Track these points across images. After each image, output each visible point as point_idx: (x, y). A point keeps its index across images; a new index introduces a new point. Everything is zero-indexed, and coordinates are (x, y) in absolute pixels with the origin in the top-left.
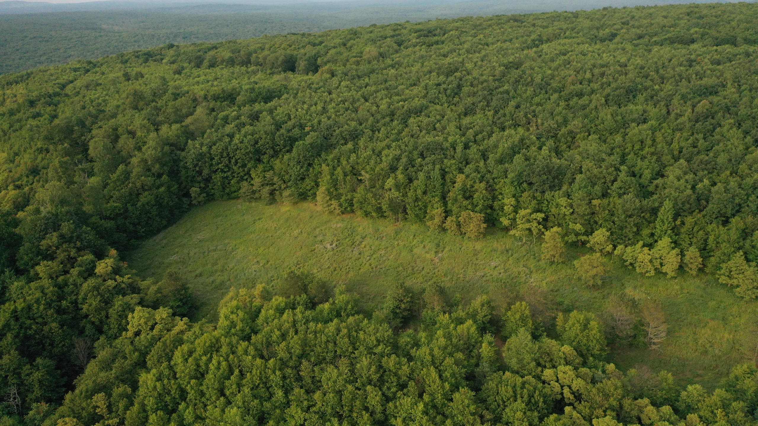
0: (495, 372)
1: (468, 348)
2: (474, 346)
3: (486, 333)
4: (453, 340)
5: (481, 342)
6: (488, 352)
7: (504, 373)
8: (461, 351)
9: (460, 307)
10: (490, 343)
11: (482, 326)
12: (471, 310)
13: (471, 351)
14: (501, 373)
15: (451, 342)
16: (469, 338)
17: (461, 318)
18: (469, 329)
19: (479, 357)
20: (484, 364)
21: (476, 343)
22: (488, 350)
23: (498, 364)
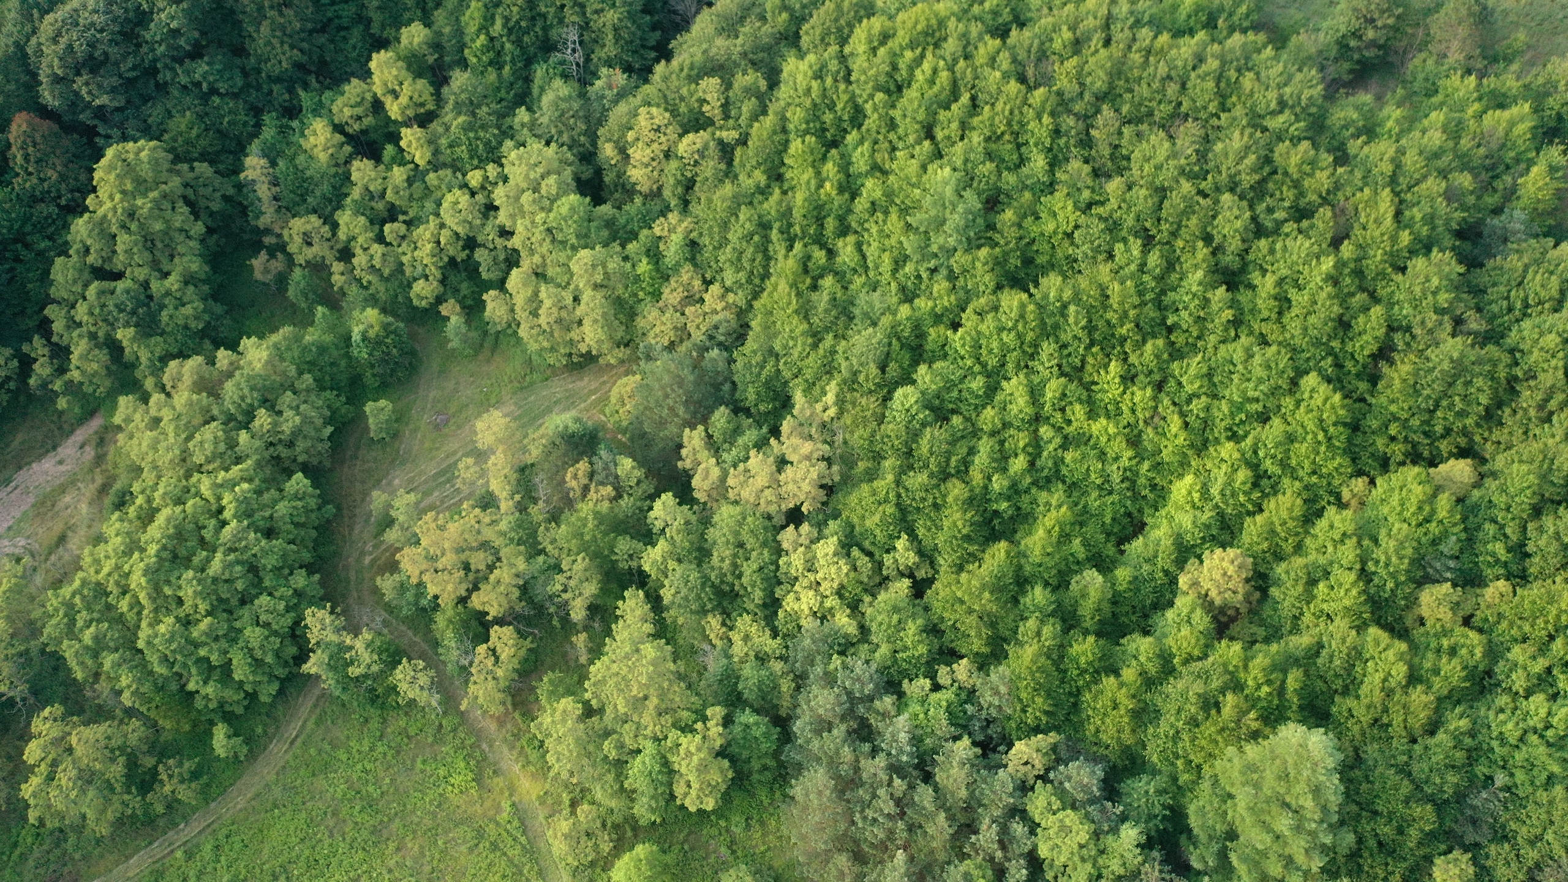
0: (1536, 236)
1: (1493, 167)
2: (1508, 167)
3: (1551, 142)
4: (1463, 142)
5: (1531, 163)
6: (1539, 189)
7: (1556, 246)
8: (1471, 170)
9: (1515, 67)
10: (1552, 169)
11: (1553, 124)
12: (1541, 80)
13: (1497, 177)
14: (1551, 241)
15: (1457, 144)
16: (1504, 145)
17: (1504, 95)
18: (1512, 124)
19: (1511, 193)
20: (1517, 213)
21: (1517, 161)
22: (1541, 183)
23: (1552, 222)
